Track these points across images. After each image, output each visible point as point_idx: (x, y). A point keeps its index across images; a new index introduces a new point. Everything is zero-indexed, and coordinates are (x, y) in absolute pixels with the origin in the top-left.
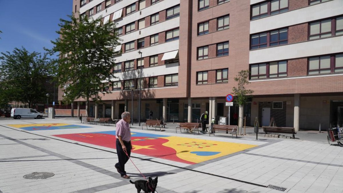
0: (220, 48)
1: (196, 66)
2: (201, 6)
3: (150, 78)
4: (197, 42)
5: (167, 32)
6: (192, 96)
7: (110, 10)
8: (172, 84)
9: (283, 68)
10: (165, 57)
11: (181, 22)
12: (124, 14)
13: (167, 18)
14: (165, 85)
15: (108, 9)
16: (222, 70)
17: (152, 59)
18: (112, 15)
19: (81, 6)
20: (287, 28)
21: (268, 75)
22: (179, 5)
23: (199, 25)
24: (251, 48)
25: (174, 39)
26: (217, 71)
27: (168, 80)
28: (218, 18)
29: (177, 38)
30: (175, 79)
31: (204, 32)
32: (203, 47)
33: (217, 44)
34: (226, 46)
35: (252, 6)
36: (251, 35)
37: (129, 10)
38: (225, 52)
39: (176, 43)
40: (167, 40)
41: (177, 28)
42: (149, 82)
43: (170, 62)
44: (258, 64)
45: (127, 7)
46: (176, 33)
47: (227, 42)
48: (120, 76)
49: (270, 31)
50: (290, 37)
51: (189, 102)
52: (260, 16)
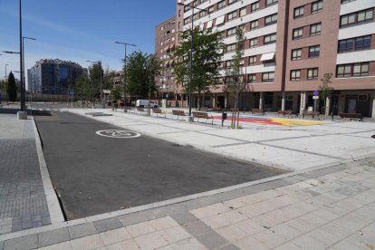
0: (312, 50)
1: (290, 65)
2: (297, 14)
3: (249, 75)
4: (292, 45)
5: (265, 36)
6: (286, 90)
7: (213, 16)
8: (269, 80)
9: (365, 68)
10: (263, 58)
11: (278, 29)
12: (226, 20)
13: (266, 25)
14: (263, 81)
15: (211, 15)
16: (313, 69)
17: (251, 59)
18: (214, 20)
19: (185, 11)
20: (371, 35)
21: (352, 74)
22: (276, 14)
23: (294, 31)
24: (339, 51)
25: (271, 42)
26: (308, 69)
27: (265, 76)
28: (311, 25)
29: (274, 41)
30: (272, 76)
31: (298, 37)
32: (297, 50)
33: (310, 47)
34: (317, 49)
35: (341, 17)
36: (339, 41)
37: (230, 16)
38: (316, 54)
39: (274, 45)
40: (265, 44)
41: (275, 34)
42: (248, 78)
43: (267, 63)
44: (345, 65)
45: (228, 14)
46: (273, 38)
47: (318, 46)
48: (222, 73)
49: (355, 38)
50: (372, 43)
51: (283, 95)
52: (348, 25)
